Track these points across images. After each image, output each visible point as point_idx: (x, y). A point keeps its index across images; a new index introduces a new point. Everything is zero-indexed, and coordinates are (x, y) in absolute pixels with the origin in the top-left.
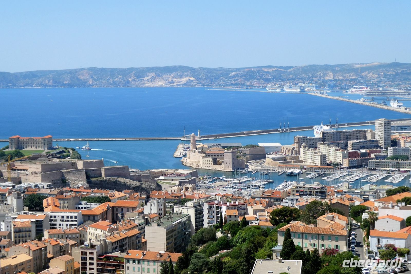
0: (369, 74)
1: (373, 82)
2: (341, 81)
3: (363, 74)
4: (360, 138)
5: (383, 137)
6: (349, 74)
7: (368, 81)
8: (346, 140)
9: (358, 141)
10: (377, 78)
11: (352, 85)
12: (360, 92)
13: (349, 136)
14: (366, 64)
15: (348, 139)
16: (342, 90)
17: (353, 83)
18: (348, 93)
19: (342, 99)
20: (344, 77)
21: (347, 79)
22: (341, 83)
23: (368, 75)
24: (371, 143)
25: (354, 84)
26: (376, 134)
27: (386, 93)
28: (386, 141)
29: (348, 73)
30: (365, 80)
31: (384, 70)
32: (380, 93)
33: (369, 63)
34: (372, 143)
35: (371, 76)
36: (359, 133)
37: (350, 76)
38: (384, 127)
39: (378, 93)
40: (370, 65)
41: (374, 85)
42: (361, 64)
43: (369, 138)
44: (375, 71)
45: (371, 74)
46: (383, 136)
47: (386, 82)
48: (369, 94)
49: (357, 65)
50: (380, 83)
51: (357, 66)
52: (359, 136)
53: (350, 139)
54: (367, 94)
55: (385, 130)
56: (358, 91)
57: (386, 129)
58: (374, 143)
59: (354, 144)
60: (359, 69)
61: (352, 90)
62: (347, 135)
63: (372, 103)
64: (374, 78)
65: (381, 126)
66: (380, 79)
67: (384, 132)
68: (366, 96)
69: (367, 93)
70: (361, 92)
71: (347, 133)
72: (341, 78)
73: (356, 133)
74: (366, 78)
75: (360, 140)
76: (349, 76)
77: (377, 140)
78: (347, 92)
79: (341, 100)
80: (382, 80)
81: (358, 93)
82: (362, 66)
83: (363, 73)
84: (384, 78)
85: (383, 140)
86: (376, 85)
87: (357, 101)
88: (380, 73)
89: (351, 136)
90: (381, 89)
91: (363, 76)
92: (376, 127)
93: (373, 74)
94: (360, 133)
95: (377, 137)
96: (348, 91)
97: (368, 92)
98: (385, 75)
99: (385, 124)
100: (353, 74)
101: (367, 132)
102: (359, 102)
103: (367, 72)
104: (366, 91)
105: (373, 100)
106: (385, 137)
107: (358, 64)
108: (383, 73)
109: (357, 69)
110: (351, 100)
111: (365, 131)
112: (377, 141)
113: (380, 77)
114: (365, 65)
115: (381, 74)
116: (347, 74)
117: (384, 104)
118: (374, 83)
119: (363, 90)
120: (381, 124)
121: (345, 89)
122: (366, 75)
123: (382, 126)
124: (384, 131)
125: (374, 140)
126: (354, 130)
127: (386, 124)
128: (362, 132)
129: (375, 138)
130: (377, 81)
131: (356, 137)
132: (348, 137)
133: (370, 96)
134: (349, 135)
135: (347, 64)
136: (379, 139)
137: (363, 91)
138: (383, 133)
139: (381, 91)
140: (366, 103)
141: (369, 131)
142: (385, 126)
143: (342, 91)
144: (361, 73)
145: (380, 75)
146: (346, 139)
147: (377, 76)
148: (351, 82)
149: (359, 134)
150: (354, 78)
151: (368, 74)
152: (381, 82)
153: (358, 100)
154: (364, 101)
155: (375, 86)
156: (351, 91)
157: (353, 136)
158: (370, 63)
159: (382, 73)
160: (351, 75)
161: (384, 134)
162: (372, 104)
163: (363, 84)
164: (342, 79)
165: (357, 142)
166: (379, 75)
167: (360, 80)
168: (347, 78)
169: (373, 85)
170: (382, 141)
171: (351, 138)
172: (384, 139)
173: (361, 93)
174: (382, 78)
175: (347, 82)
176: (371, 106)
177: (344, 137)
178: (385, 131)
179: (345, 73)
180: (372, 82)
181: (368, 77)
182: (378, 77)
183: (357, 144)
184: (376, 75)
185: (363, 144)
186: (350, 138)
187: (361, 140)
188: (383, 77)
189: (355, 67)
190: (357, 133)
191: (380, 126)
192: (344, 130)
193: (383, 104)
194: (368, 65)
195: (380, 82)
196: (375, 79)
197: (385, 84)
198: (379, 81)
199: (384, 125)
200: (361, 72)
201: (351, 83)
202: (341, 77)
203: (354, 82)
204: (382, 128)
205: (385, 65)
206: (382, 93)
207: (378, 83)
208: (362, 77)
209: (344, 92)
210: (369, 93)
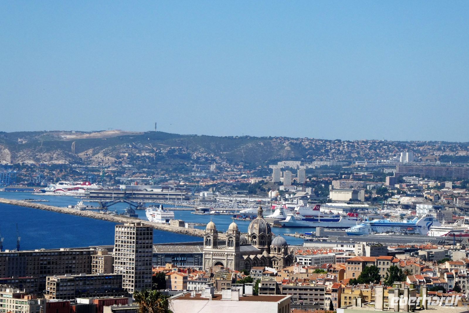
0: (97, 156)
1: (104, 173)
2: (31, 168)
3: (82, 155)
4: (76, 270)
5: (133, 268)
6: (49, 154)
7: (93, 170)
8: (41, 276)
9: (72, 276)
10: (113, 165)
11: (55, 179)
12: (73, 191)
13: (48, 266)
14: (90, 133)
15: (45, 272)
16: (31, 188)
17: (58, 174)
18: (47, 193)
19: (32, 204)
20: (37, 160)
21: (43, 165)
22: (30, 174)
23: (94, 158)
24: (103, 283)
25: (60, 176)
26: (117, 261)
27: (134, 194)
28: (140, 278)
29: (48, 151)
30: (87, 168)
31: (130, 146)
32: (121, 196)
33: (95, 132)
34: (106, 283)
35: (100, 160)
36: (74, 258)
37: (51, 159)
38: (137, 243)
39: (116, 195)
40: (98, 135)
41: (108, 179)
42: (77, 132)
43: (99, 271)
44: (111, 148)
45: (100, 155)
46: (134, 266)
47: (134, 173)
48: (94, 197)
49: (67, 134)
50: (120, 176)
51: (68, 137)
52: (74, 266)
53: (52, 274)
54: (91, 197)
55: (140, 250)
56: (69, 190)
57: (141, 248)
58: (110, 283)
59: (61, 284)
60: (73, 143)
61: (54, 188)
62: (45, 262)
63: (103, 212)
64: (107, 165)
65: (129, 240)
66: (122, 167)
67: (136, 257)
68: (89, 201)
69: (91, 195)
70: (76, 191)
71: (45, 258)
72: (30, 162)
73: (66, 257)
74: (89, 164)
75: (76, 276)
76: (48, 157)
77: (117, 276)
78: (44, 191)
79: (29, 207)
80: (124, 168)
81: (68, 193)
82: (79, 137)
83: (80, 152)
84: (130, 166)
85: (134, 275)
86: (111, 178)
87: (68, 209)
88: (122, 154)
89: (55, 266)
90: (122, 187)
91: (81, 159)
92: (118, 243)
93: (105, 154)
94: (77, 257)
95: (119, 269)
96: (46, 189)
97: (93, 191)
98: (132, 159)
99: (139, 237)
100: (58, 155)
101: (95, 256)
102: (73, 211)
103: (90, 151)
104: (88, 189)
105: (104, 207)
106: (139, 268)
107: (70, 133)
108: (127, 155)
109: (69, 143)
110: (53, 208)
111: (89, 253)
112: (119, 278)
113: (120, 163)
114: (86, 136)
115: (123, 157)
116: (45, 154)
117: (131, 216)
118: (107, 176)
119: (83, 189)
120: (129, 236)
121: (39, 185)
122: (89, 158)
123: (132, 240)
124: (137, 252)
125: (111, 274)
126: (62, 250)
127: (141, 234)
128: (81, 257)
129: (113, 272)
130: (114, 172)
131: (67, 267)
132: (45, 268)
133: (97, 200)
134: (49, 263)
135: (46, 132)
136: (123, 274)
137: (81, 191)
138: (134, 257)
139: (123, 190)
140: (89, 213)
141: (100, 254)
142: (140, 241)
143: (33, 190)
144: (76, 153)
145: (120, 158)
146: (41, 272)
147: (113, 159)
148: (54, 172)
149: (74, 262)
150: (61, 162)
151: (94, 155)
152: (124, 173)
153: (70, 206)
154: (83, 209)
155: (110, 181)
156: (52, 189)
157: (58, 267)
158: (97, 132)
159: (124, 153)
160: (54, 155)
161: (136, 261)
162: (102, 216)
163: (81, 176)
164: (32, 165)
165: (70, 280)
166: (118, 157)
167: (75, 168)
168: (45, 163)
169: (105, 180)
170: (131, 279)
171: (55, 271)
172: (136, 273)
173: (77, 194)
174: (126, 166)
175: (43, 171)
176: (101, 219)
177: (36, 266)
178: (139, 254)
179: (40, 151)
180: (101, 174)
181: (94, 161)
182: (116, 162)
183: (69, 284)
184: (111, 157)
185: (85, 284)
186: (51, 270)
187: (80, 275)
188: (129, 164)
189: (62, 138)
190: (70, 257)
191: (126, 240)
192: (37, 251)
193: (129, 216)
194: (93, 135)
195: (121, 173)
196: (109, 167)
197: (132, 178)
198: (118, 172)
199: (137, 239)
200: (78, 151)
201: (54, 174)
202: (30, 159)
203: (61, 171)
204: (132, 245)
205: (132, 136)
206: (125, 194)
207: (117, 176)
208: (80, 162)
209: (37, 191)
210: (95, 195)
